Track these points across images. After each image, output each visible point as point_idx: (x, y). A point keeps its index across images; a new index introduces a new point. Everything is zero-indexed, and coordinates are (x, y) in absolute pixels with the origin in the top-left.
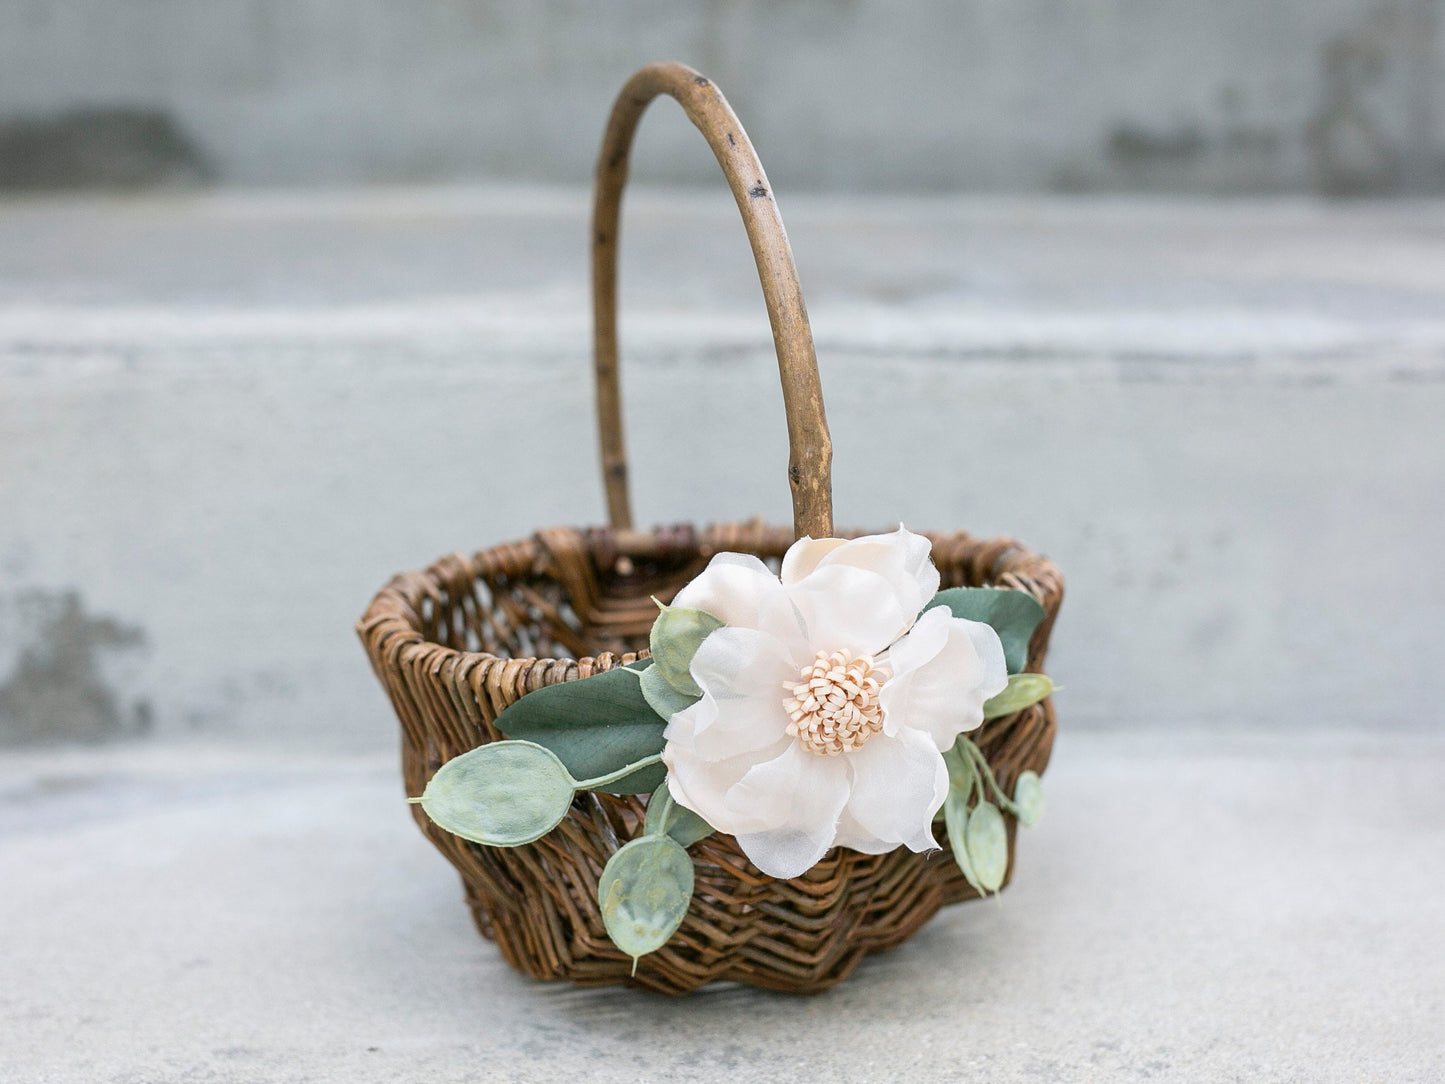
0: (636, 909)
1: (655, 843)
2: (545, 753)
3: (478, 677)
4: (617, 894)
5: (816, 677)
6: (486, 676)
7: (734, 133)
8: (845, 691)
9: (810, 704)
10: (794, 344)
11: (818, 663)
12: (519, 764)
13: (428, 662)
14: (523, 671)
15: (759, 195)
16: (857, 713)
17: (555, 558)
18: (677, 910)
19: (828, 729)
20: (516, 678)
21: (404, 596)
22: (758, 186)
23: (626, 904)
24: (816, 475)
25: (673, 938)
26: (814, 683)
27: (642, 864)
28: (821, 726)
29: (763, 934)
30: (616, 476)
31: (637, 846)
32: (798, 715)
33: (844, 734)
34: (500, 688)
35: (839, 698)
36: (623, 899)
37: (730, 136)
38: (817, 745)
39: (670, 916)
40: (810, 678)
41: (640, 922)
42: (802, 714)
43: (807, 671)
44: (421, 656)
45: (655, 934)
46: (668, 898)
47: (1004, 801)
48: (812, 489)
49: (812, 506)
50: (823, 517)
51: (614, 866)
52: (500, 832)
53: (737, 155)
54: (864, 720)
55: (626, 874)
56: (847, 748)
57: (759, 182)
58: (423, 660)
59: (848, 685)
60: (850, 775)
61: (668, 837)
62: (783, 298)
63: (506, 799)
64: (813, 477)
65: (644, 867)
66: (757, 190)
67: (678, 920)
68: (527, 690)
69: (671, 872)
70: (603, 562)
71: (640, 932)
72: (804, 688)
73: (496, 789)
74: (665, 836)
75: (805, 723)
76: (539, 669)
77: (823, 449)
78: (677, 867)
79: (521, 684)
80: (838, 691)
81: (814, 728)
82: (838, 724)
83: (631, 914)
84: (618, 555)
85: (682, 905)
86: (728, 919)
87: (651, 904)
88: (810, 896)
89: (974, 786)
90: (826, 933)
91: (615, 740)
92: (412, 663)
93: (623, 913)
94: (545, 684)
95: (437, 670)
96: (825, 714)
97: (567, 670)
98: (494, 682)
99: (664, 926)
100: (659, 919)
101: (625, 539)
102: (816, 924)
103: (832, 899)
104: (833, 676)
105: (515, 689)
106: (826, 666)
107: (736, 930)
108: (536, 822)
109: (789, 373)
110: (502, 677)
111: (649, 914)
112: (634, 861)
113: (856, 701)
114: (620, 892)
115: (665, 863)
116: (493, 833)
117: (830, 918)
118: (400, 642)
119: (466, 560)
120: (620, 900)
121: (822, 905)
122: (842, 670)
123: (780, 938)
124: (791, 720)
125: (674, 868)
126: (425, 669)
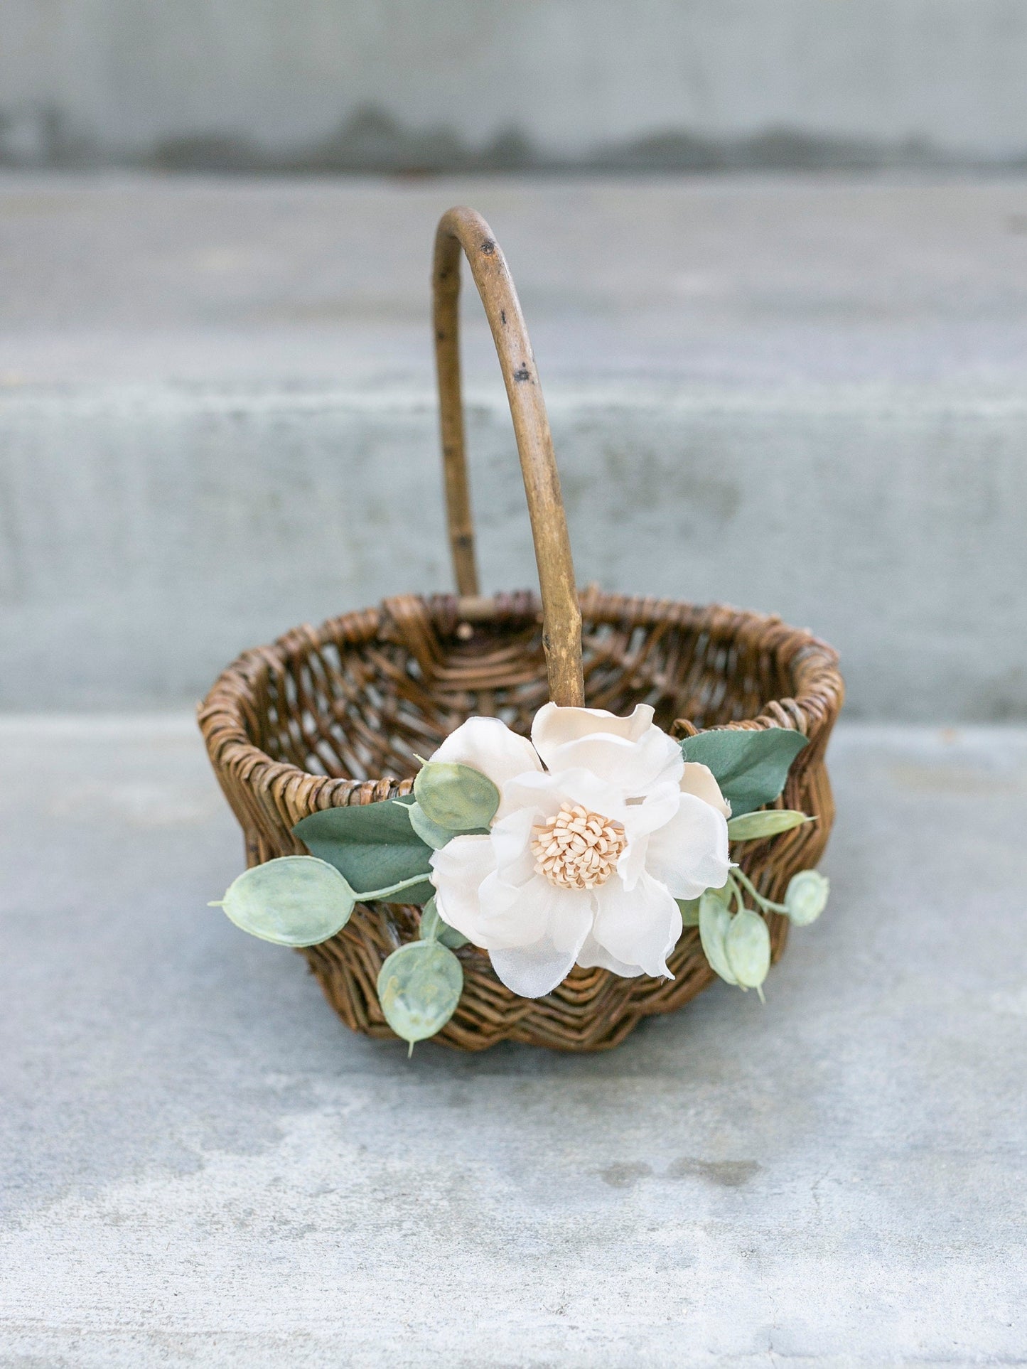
0: (411, 1000)
1: (427, 948)
2: (329, 868)
3: (278, 792)
4: (394, 988)
5: (559, 828)
6: (285, 790)
7: (507, 310)
8: (586, 841)
9: (553, 850)
10: (546, 526)
11: (561, 815)
12: (305, 877)
13: (241, 766)
14: (314, 790)
15: (521, 379)
16: (596, 858)
17: (398, 627)
18: (448, 1004)
19: (570, 871)
20: (308, 796)
21: (245, 677)
22: (522, 369)
23: (402, 996)
24: (564, 645)
25: (446, 1026)
26: (557, 832)
27: (416, 965)
28: (563, 869)
29: (534, 1013)
30: (463, 545)
31: (411, 949)
32: (542, 859)
33: (585, 875)
34: (294, 803)
35: (579, 844)
36: (400, 992)
37: (503, 313)
38: (561, 882)
39: (442, 1009)
40: (554, 826)
41: (415, 1012)
42: (547, 857)
43: (550, 821)
44: (236, 760)
45: (429, 1023)
46: (440, 993)
47: (767, 904)
48: (560, 658)
49: (562, 671)
50: (572, 681)
51: (390, 965)
52: (290, 933)
53: (507, 335)
54: (603, 864)
55: (401, 972)
56: (589, 886)
57: (524, 365)
58: (237, 764)
59: (587, 835)
60: (594, 906)
61: (439, 943)
62: (537, 482)
63: (296, 906)
64: (561, 646)
65: (417, 967)
66: (521, 373)
67: (449, 1012)
68: (318, 808)
69: (441, 972)
70: (445, 628)
71: (415, 1021)
72: (548, 836)
73: (286, 897)
74: (435, 942)
75: (548, 866)
76: (327, 790)
77: (572, 622)
78: (447, 968)
79: (312, 803)
80: (578, 840)
81: (557, 869)
82: (578, 868)
83: (408, 1006)
84: (459, 622)
85: (452, 1000)
86: (500, 1003)
87: (425, 998)
88: (572, 990)
89: (734, 895)
90: (589, 1017)
91: (391, 857)
92: (228, 764)
93: (399, 1004)
94: (332, 805)
95: (246, 776)
96: (567, 859)
97: (351, 793)
98: (290, 797)
99: (437, 1016)
100: (432, 1010)
101: (469, 605)
102: (578, 1011)
103: (592, 993)
104: (573, 827)
105: (307, 804)
106: (569, 817)
107: (509, 1010)
108: (322, 927)
109: (541, 552)
110: (296, 793)
111: (423, 1006)
112: (409, 961)
113: (596, 847)
114: (397, 986)
115: (437, 964)
116: (284, 934)
117: (590, 1007)
118: (223, 741)
119: (313, 631)
120: (396, 993)
121: (583, 997)
122: (583, 822)
123: (550, 1018)
124: (537, 861)
125: (444, 969)
126: (238, 773)
